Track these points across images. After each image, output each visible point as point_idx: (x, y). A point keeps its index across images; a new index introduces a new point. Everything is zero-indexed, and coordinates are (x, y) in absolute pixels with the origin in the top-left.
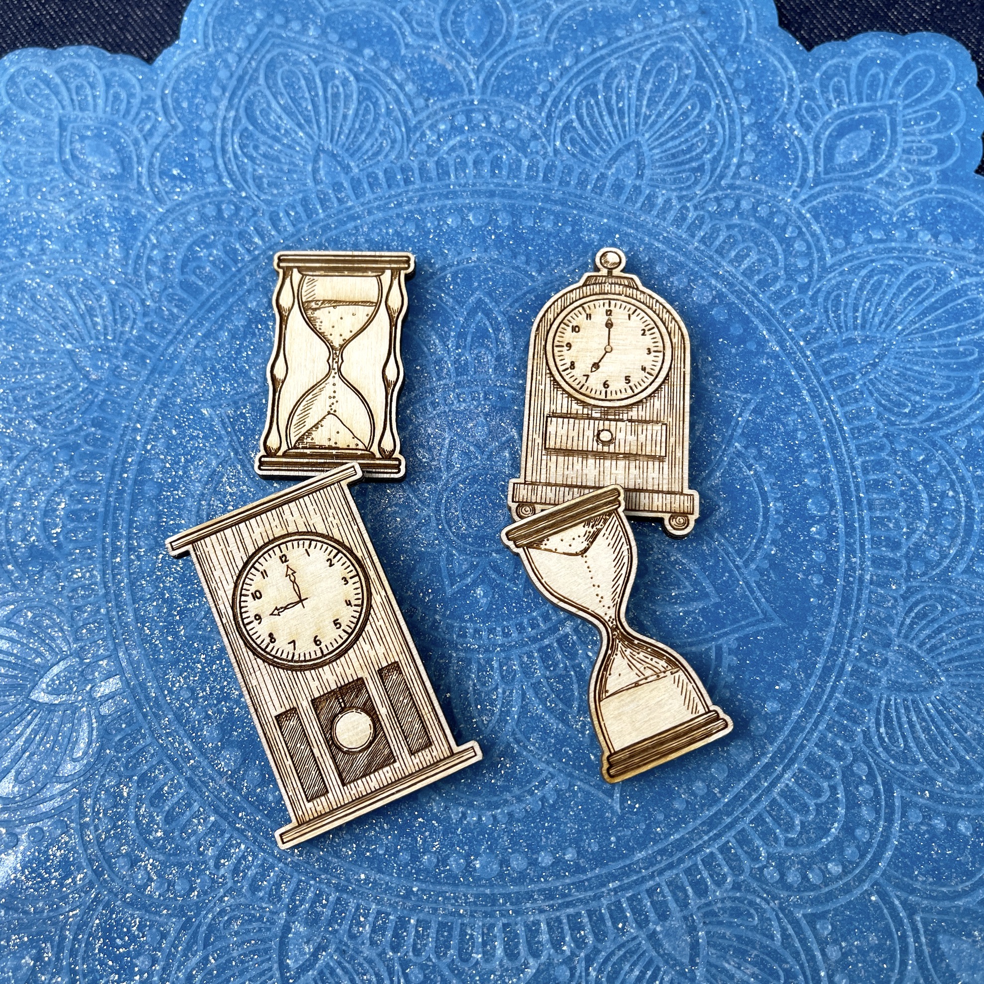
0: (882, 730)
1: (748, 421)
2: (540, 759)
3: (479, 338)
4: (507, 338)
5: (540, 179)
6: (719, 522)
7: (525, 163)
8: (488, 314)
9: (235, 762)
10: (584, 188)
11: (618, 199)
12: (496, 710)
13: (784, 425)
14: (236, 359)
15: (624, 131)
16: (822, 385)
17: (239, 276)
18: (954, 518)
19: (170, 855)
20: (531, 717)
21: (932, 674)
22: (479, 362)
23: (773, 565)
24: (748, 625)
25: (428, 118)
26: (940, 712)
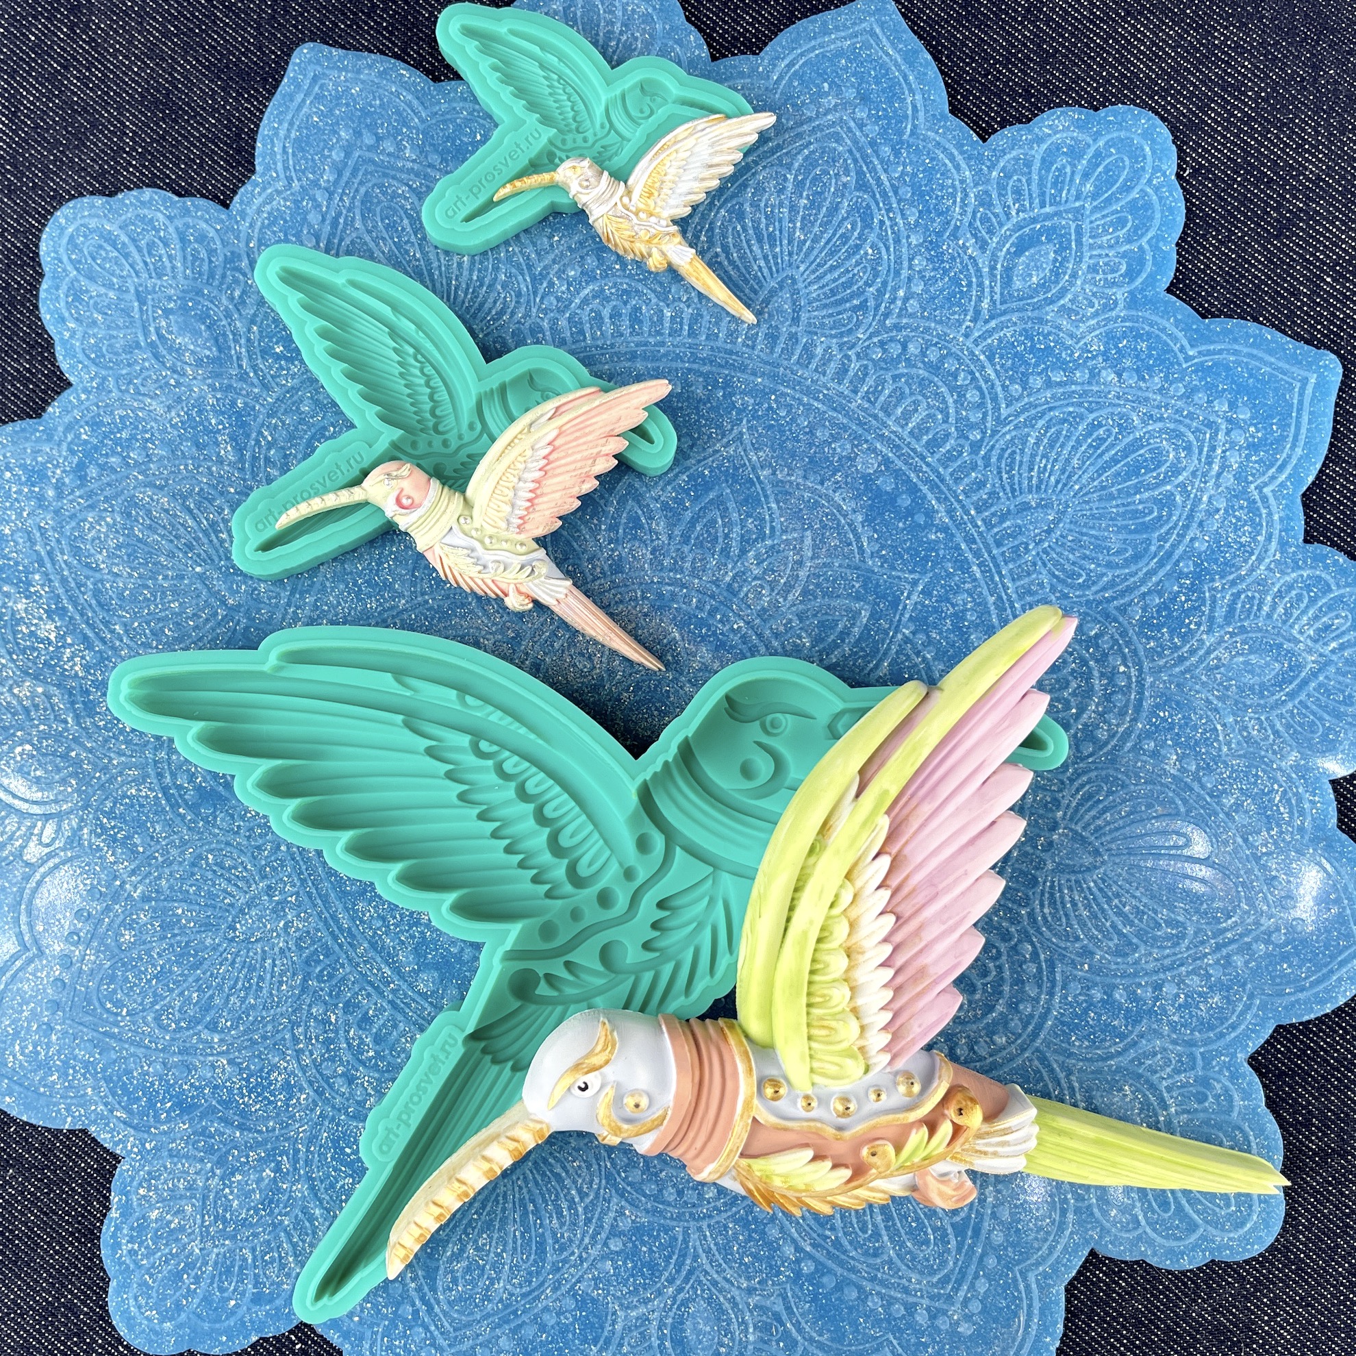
0: (1046, 910)
1: (916, 603)
3: (631, 529)
4: (661, 526)
5: (685, 333)
7: (668, 313)
9: (433, 983)
10: (734, 343)
11: (772, 352)
13: (953, 606)
15: (776, 264)
16: (993, 558)
18: (1124, 694)
21: (1097, 853)
22: (634, 557)
25: (554, 261)
26: (1101, 890)
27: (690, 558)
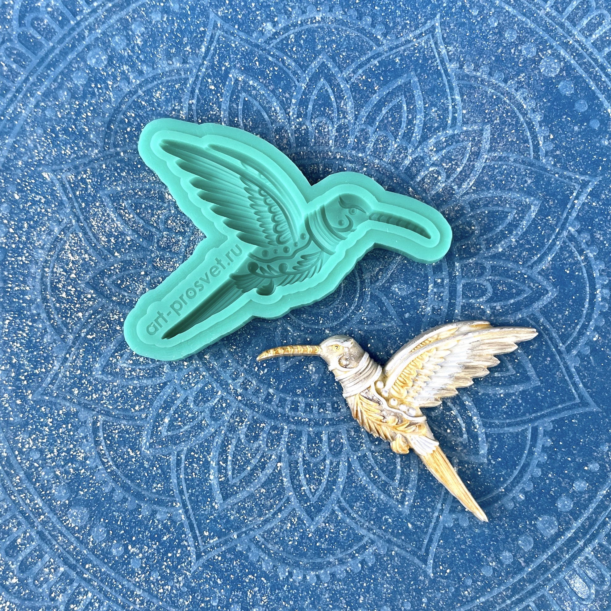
1: (584, 204)
2: (362, 526)
3: (320, 106)
4: (349, 106)
6: (546, 306)
8: (330, 79)
9: (81, 519)
12: (324, 481)
14: (76, 120)
17: (78, 30)
19: (25, 599)
20: (356, 487)
22: (320, 132)
23: (594, 351)
24: (564, 409)
27: (373, 139)
